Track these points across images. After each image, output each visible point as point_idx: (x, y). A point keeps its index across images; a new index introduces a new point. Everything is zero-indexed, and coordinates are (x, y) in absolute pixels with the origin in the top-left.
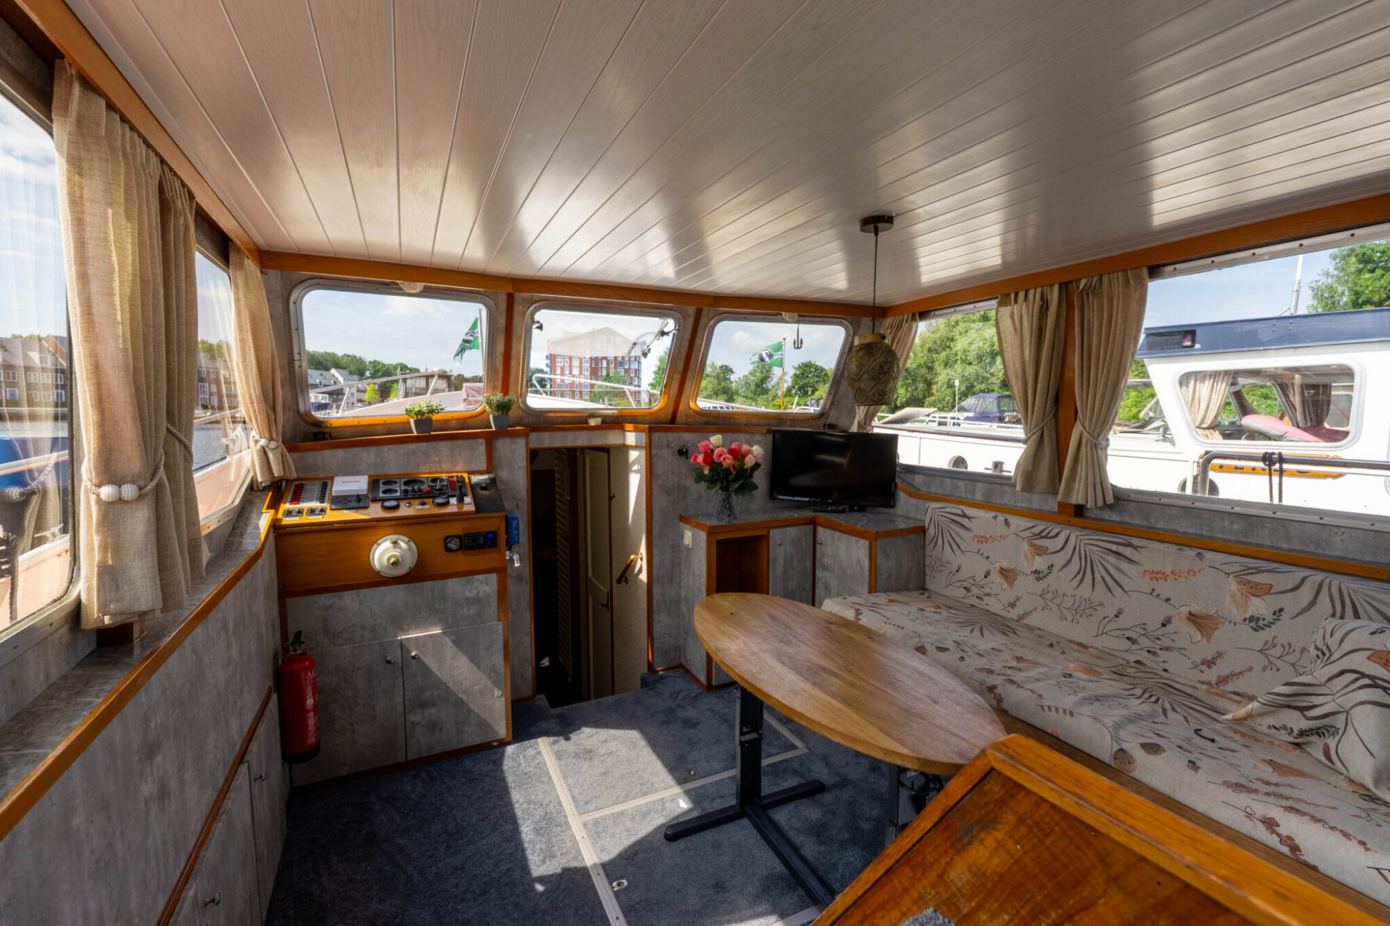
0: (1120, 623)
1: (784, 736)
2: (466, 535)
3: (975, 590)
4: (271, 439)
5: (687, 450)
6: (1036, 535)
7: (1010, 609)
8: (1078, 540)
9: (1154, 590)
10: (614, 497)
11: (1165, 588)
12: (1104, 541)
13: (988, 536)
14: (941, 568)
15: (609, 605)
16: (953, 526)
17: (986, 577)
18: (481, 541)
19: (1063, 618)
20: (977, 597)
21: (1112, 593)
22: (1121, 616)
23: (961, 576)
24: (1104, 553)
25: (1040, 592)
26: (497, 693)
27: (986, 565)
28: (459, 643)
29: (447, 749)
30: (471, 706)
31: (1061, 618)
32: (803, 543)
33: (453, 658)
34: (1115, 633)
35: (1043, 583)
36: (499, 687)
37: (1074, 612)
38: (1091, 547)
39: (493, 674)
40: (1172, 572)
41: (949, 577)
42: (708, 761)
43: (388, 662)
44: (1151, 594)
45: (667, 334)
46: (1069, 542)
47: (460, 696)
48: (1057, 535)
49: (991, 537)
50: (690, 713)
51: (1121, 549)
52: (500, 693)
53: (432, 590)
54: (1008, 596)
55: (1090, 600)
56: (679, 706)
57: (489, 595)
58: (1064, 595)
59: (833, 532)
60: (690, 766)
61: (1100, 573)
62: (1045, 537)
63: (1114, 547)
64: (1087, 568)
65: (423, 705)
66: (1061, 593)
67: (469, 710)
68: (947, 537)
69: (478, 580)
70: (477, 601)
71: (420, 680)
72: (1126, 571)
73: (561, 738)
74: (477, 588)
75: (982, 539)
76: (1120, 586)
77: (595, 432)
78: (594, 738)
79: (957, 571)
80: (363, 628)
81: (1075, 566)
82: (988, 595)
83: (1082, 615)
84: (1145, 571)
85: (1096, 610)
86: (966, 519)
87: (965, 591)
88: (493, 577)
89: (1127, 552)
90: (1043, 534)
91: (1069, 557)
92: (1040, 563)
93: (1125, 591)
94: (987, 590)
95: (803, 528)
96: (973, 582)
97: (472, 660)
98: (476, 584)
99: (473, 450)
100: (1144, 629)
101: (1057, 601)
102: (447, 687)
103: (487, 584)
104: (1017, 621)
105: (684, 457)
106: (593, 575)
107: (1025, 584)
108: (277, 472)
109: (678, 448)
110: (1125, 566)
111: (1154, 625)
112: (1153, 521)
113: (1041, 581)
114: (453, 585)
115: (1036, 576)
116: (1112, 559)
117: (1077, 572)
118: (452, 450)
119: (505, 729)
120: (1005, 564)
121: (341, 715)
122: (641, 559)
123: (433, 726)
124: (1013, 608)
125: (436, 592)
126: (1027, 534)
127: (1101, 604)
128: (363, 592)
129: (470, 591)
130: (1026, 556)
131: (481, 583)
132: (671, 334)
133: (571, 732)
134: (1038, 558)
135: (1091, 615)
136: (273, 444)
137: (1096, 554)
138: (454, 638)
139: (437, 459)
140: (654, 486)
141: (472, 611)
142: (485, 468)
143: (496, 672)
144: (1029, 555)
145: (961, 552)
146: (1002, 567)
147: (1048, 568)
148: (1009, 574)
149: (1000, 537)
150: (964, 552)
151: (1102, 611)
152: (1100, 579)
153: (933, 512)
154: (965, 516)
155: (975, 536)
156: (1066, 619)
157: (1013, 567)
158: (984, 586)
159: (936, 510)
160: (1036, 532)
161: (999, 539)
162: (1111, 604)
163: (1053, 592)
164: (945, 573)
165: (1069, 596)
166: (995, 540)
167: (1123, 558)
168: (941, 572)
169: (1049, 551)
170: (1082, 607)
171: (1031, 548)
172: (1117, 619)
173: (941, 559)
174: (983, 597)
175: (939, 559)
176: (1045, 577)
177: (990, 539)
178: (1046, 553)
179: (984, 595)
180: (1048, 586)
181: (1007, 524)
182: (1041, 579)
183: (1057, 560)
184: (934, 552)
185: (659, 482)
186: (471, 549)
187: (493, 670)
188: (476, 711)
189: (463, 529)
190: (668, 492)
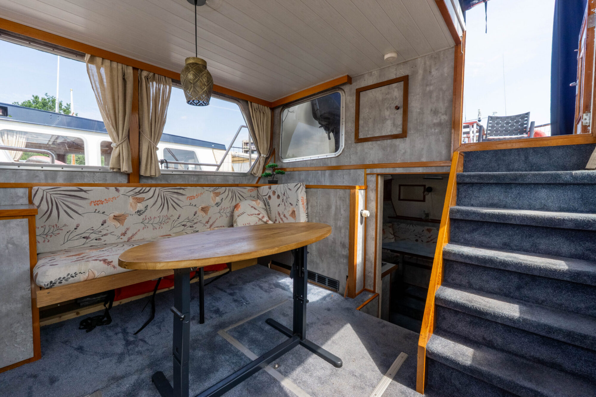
0: (180, 220)
3: (94, 236)
6: (137, 193)
7: (122, 237)
8: (160, 191)
9: (191, 203)
11: (194, 202)
12: (171, 189)
13: (103, 200)
14: (57, 232)
16: (71, 200)
17: (102, 225)
19: (154, 228)
20: (96, 239)
21: (176, 210)
22: (180, 218)
24: (172, 194)
25: (141, 221)
27: (101, 218)
31: (153, 229)
34: (178, 226)
35: (142, 216)
37: (160, 224)
38: (166, 193)
40: (196, 195)
41: (66, 237)
44: (190, 205)
46: (155, 193)
48: (149, 191)
51: (178, 191)
54: (119, 232)
55: (167, 216)
58: (154, 218)
61: (171, 203)
62: (143, 193)
63: (176, 191)
64: (165, 202)
66: (152, 218)
72: (181, 199)
75: (98, 202)
76: (179, 206)
79: (76, 229)
81: (159, 202)
82: (105, 235)
84: (188, 197)
85: (170, 219)
86: (83, 193)
87: (84, 239)
89: (181, 191)
90: (141, 192)
91: (156, 200)
92: (140, 206)
93: (181, 208)
94: (104, 232)
96: (91, 231)
100: (189, 219)
101: (151, 222)
104: (128, 241)
110: (180, 197)
111: (191, 216)
112: (169, 181)
113: (141, 215)
115: (139, 213)
116: (175, 196)
117: (160, 205)
120: (117, 213)
124: (124, 236)
126: (132, 193)
127: (172, 216)
130: (131, 205)
134: (139, 205)
135: (168, 222)
137: (168, 195)
144: (133, 204)
145: (78, 215)
146: (115, 215)
147: (145, 208)
148: (120, 218)
149: (113, 198)
150: (80, 215)
151: (172, 219)
152: (171, 205)
153: (45, 193)
154: (81, 190)
155: (91, 202)
156: (156, 229)
157: (123, 213)
158: (101, 231)
159: (48, 191)
160: (137, 192)
161: (112, 200)
162: (176, 214)
163: (149, 218)
164: (63, 233)
165: (157, 217)
166: (109, 201)
167: (179, 194)
168: (57, 235)
169: (145, 200)
170: (163, 220)
171: (135, 200)
172: (178, 219)
173: (56, 225)
174: (101, 238)
175: (55, 226)
176: (144, 213)
177: (106, 201)
178: (143, 201)
179: (102, 236)
180: (146, 216)
181: (117, 190)
182: (142, 214)
183: (151, 202)
184: (48, 223)
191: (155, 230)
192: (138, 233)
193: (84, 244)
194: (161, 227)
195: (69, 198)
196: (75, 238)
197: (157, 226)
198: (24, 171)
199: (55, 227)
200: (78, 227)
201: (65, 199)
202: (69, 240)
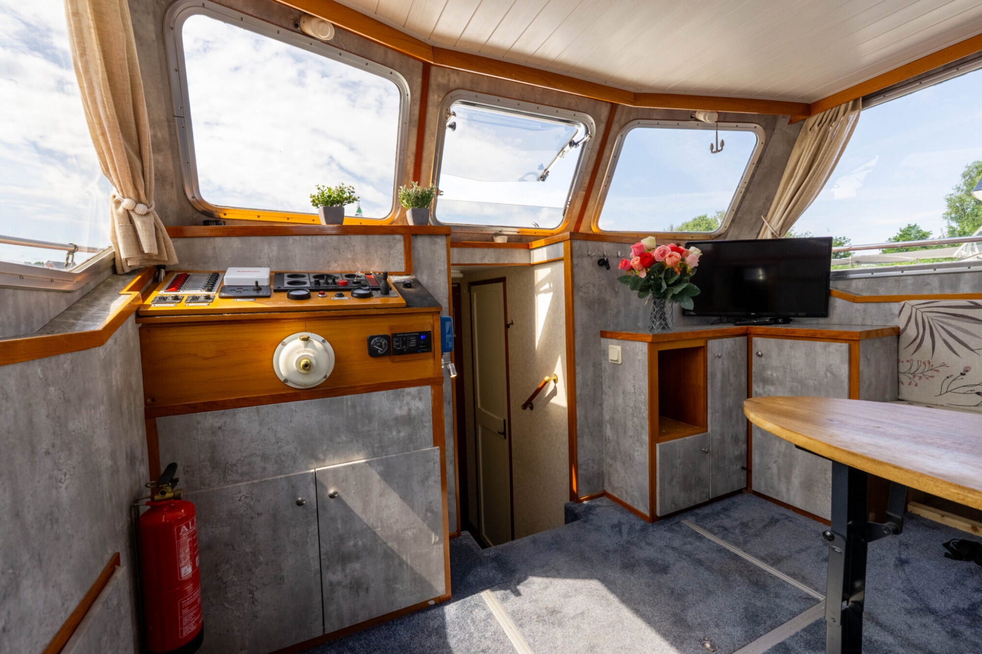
1: (788, 584)
2: (394, 335)
4: (138, 201)
5: (607, 259)
10: (512, 324)
14: (929, 373)
15: (506, 432)
18: (413, 343)
23: (973, 378)
26: (434, 538)
28: (387, 476)
29: (375, 614)
30: (404, 557)
32: (739, 356)
33: (380, 496)
36: (435, 530)
39: (429, 515)
41: (946, 385)
42: (717, 625)
43: (299, 504)
45: (576, 144)
47: (390, 544)
50: (648, 552)
52: (438, 539)
53: (354, 406)
56: (629, 542)
57: (423, 414)
59: (780, 341)
60: (701, 635)
65: (345, 559)
67: (402, 563)
68: (941, 334)
69: (409, 394)
70: (408, 420)
71: (339, 526)
73: (508, 591)
74: (408, 404)
77: (502, 250)
78: (551, 589)
79: (962, 374)
80: (265, 457)
88: (427, 390)
95: (738, 338)
97: (404, 498)
98: (408, 399)
99: (390, 247)
102: (375, 533)
103: (420, 399)
105: (604, 268)
106: (482, 404)
108: (147, 245)
109: (598, 259)
114: (381, 401)
118: (367, 247)
119: (444, 584)
121: (235, 579)
122: (555, 381)
123: (357, 586)
125: (359, 409)
128: (265, 408)
129: (401, 408)
131: (414, 398)
132: (581, 144)
133: (519, 583)
136: (141, 209)
138: (381, 468)
139: (349, 256)
140: (576, 298)
141: (402, 434)
142: (403, 270)
143: (432, 512)
145: (969, 351)
150: (972, 350)
153: (914, 310)
154: (976, 306)
159: (918, 307)
164: (939, 377)
168: (930, 378)
173: (929, 363)
175: (927, 363)
184: (917, 356)
185: (581, 294)
186: (401, 353)
187: (430, 509)
188: (409, 562)
189: (391, 328)
190: (590, 305)
193: (977, 405)
195: (953, 319)
196: (962, 390)
198: (909, 277)
199: (927, 365)
200: (967, 371)
201: (945, 320)
202: (950, 391)
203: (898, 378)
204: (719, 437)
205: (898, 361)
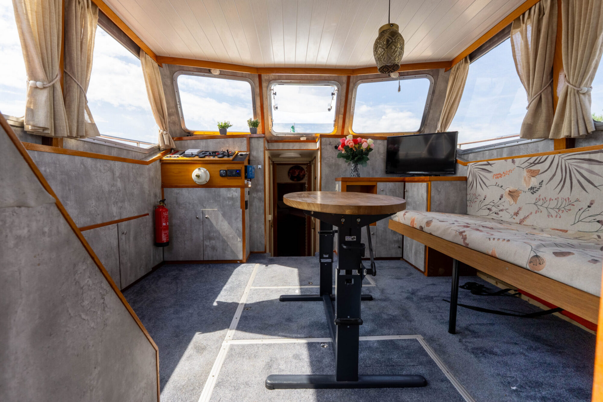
0: (592, 211)
2: (228, 170)
3: (494, 209)
4: (164, 130)
6: (531, 164)
7: (515, 217)
8: (560, 158)
12: (579, 154)
13: (502, 173)
14: (475, 200)
16: (483, 173)
17: (500, 199)
18: (234, 173)
19: (550, 215)
20: (495, 213)
21: (585, 190)
22: (592, 206)
23: (487, 202)
24: (579, 162)
25: (534, 201)
26: (239, 240)
27: (500, 192)
28: (224, 215)
29: (219, 259)
30: (229, 243)
31: (548, 216)
32: (397, 191)
33: (222, 221)
34: (587, 219)
35: (536, 195)
37: (557, 210)
38: (569, 161)
39: (237, 231)
41: (479, 205)
43: (197, 218)
45: (334, 94)
46: (554, 162)
47: (224, 238)
48: (545, 161)
49: (504, 173)
51: (593, 156)
53: (215, 192)
54: (513, 210)
55: (569, 199)
57: (237, 197)
58: (550, 199)
59: (412, 183)
60: (311, 281)
61: (576, 178)
62: (538, 163)
63: (587, 156)
64: (567, 177)
65: (210, 239)
66: (548, 199)
67: (228, 245)
68: (479, 179)
69: (233, 190)
70: (232, 199)
71: (209, 228)
72: (596, 171)
73: (265, 265)
74: (232, 193)
75: (498, 176)
76: (592, 184)
77: (303, 143)
79: (484, 199)
80: (189, 203)
81: (558, 177)
82: (502, 210)
83: (563, 211)
85: (573, 205)
86: (489, 166)
87: (488, 211)
88: (239, 190)
90: (536, 162)
91: (553, 173)
92: (534, 182)
93: (596, 187)
94: (501, 207)
95: (397, 183)
96: (493, 204)
97: (229, 224)
98: (232, 191)
99: (242, 142)
101: (545, 205)
102: (219, 233)
103: (236, 192)
104: (520, 224)
107: (525, 198)
108: (167, 142)
109: (335, 146)
110: (596, 168)
113: (535, 194)
114: (223, 191)
115: (532, 191)
116: (586, 165)
117: (559, 181)
118: (234, 142)
119: (243, 257)
120: (511, 188)
121: (180, 236)
123: (214, 248)
124: (517, 216)
125: (216, 193)
126: (526, 164)
127: (577, 200)
128: (190, 189)
129: (230, 194)
130: (525, 180)
131: (234, 191)
132: (336, 94)
134: (533, 179)
135: (570, 210)
136: (165, 132)
137: (573, 164)
138: (222, 212)
139: (228, 146)
140: (323, 163)
141: (230, 203)
142: (246, 150)
143: (239, 230)
144: (527, 179)
145: (486, 187)
146: (510, 191)
147: (540, 184)
148: (514, 194)
149: (509, 171)
151: (578, 205)
152: (577, 182)
153: (471, 168)
154: (489, 164)
155: (494, 175)
156: (552, 216)
157: (517, 189)
158: (499, 205)
159: (473, 166)
160: (532, 162)
161: (508, 173)
162: (585, 199)
163: (543, 199)
164: (478, 202)
165: (554, 200)
166: (506, 174)
167: (593, 163)
168: (475, 203)
169: (540, 172)
170: (563, 206)
171: (529, 173)
172: (589, 209)
174: (499, 212)
175: (475, 195)
176: (538, 191)
177: (503, 175)
178: (538, 174)
179: (499, 211)
180: (540, 196)
181: (513, 162)
182: (535, 192)
183: (546, 177)
184: (472, 192)
185: (325, 161)
186: (230, 176)
187: (237, 229)
188: (230, 245)
189: (227, 168)
190: (330, 166)
191: (550, 217)
192: (530, 216)
193: (488, 215)
194: (559, 216)
195: (482, 171)
196: (484, 208)
197: (553, 213)
201: (480, 172)
202: (481, 209)
203: (467, 203)
204: (383, 229)
205: (467, 194)
